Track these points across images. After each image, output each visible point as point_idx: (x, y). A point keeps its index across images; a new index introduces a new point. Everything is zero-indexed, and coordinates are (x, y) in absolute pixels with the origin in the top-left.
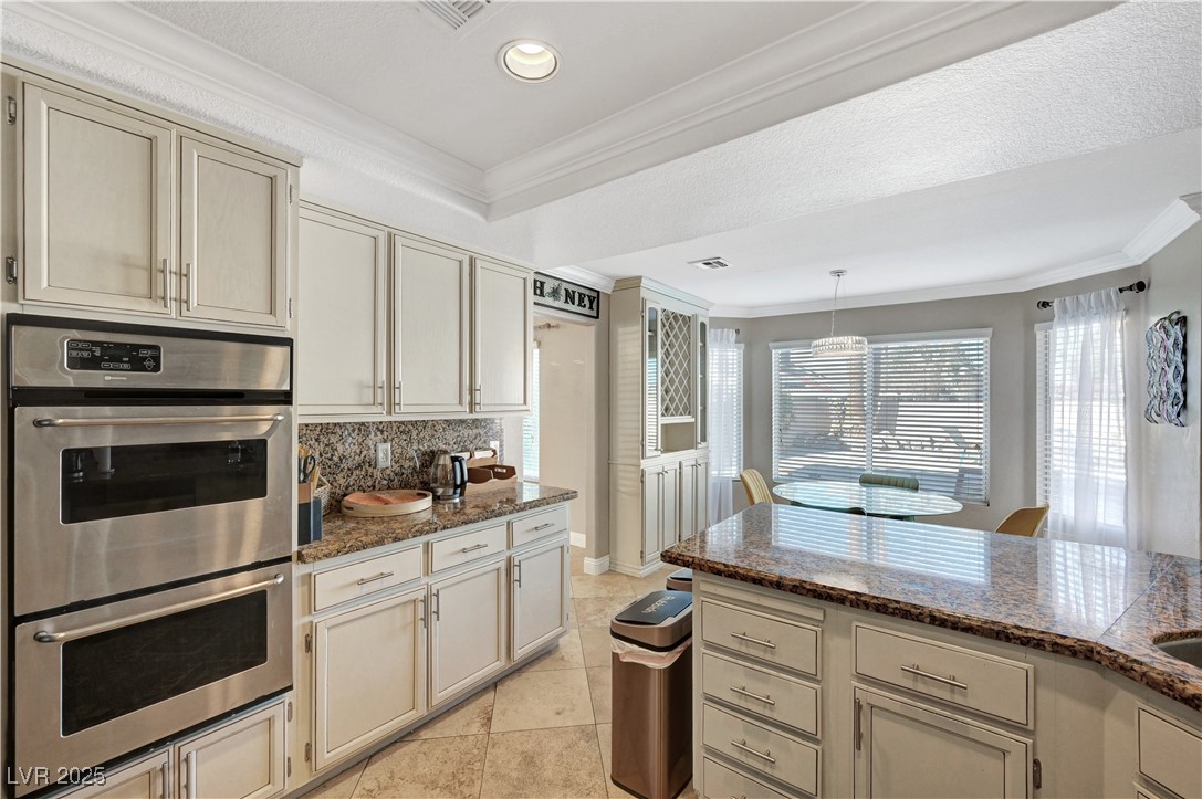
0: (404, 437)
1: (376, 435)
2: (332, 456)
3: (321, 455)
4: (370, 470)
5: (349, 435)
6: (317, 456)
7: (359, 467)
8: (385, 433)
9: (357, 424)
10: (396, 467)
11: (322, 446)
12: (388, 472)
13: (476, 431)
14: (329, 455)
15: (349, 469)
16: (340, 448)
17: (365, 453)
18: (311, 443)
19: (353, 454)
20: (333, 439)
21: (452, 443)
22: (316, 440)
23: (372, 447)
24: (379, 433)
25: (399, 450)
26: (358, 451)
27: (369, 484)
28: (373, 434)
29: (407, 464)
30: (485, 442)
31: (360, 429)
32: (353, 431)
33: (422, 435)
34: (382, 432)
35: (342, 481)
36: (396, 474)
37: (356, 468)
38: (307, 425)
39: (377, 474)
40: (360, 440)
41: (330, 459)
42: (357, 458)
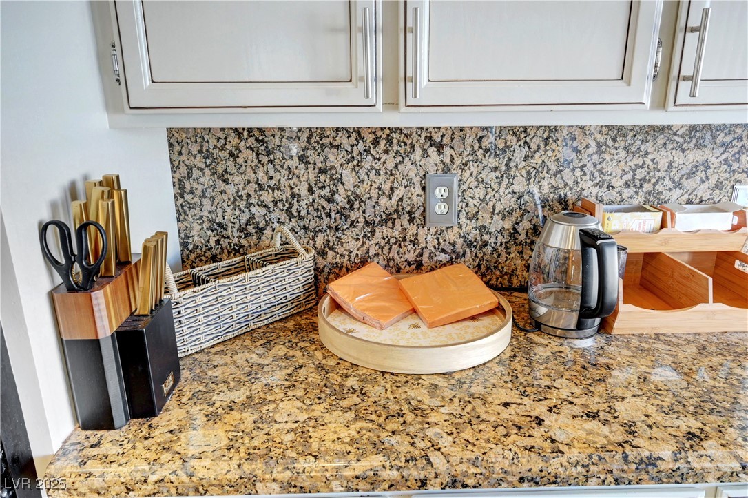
0: (492, 162)
1: (425, 154)
2: (333, 193)
3: (311, 190)
4: (412, 229)
5: (367, 151)
6: (304, 192)
7: (388, 219)
8: (447, 151)
9: (382, 129)
10: (470, 228)
11: (312, 174)
12: (452, 236)
13: (695, 156)
14: (327, 192)
15: (367, 223)
16: (349, 179)
17: (400, 192)
18: (289, 163)
19: (374, 193)
20: (335, 158)
21: (618, 183)
22: (302, 159)
23: (417, 180)
24: (432, 151)
25: (480, 192)
26: (386, 187)
27: (411, 256)
28: (418, 152)
29: (496, 224)
30: (719, 185)
31: (389, 140)
32: (376, 142)
33: (538, 159)
34: (440, 147)
35: (353, 245)
36: (470, 244)
37: (383, 223)
38: (282, 129)
39: (427, 238)
40: (390, 165)
41: (330, 201)
42: (383, 200)
